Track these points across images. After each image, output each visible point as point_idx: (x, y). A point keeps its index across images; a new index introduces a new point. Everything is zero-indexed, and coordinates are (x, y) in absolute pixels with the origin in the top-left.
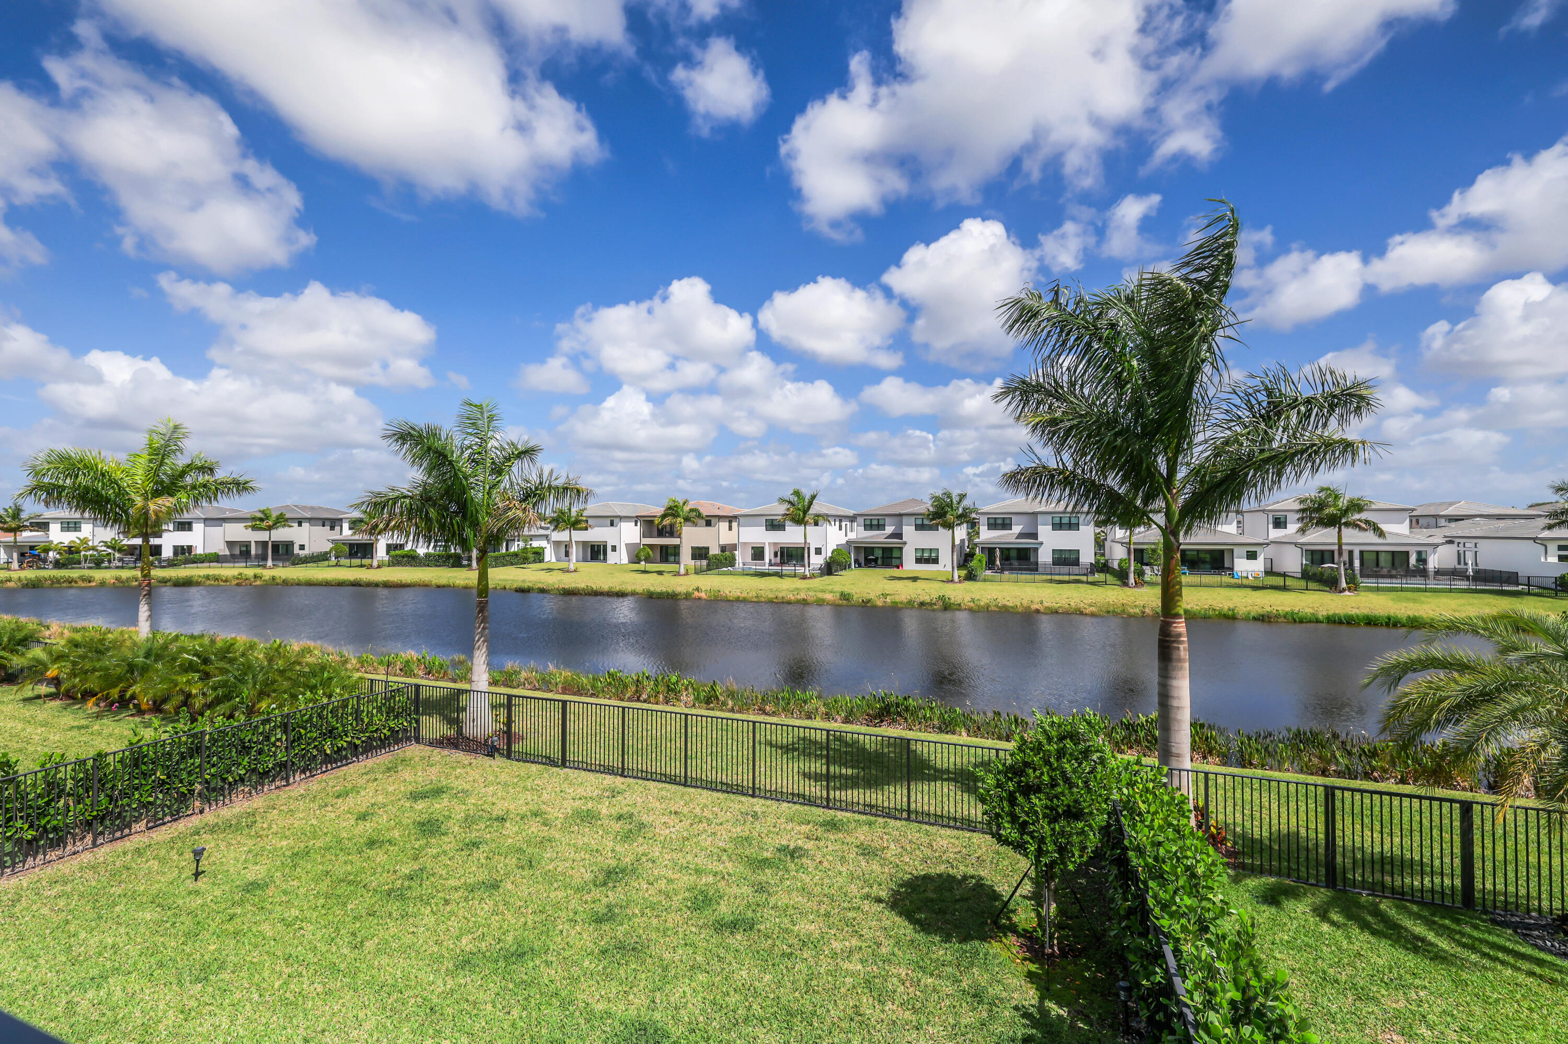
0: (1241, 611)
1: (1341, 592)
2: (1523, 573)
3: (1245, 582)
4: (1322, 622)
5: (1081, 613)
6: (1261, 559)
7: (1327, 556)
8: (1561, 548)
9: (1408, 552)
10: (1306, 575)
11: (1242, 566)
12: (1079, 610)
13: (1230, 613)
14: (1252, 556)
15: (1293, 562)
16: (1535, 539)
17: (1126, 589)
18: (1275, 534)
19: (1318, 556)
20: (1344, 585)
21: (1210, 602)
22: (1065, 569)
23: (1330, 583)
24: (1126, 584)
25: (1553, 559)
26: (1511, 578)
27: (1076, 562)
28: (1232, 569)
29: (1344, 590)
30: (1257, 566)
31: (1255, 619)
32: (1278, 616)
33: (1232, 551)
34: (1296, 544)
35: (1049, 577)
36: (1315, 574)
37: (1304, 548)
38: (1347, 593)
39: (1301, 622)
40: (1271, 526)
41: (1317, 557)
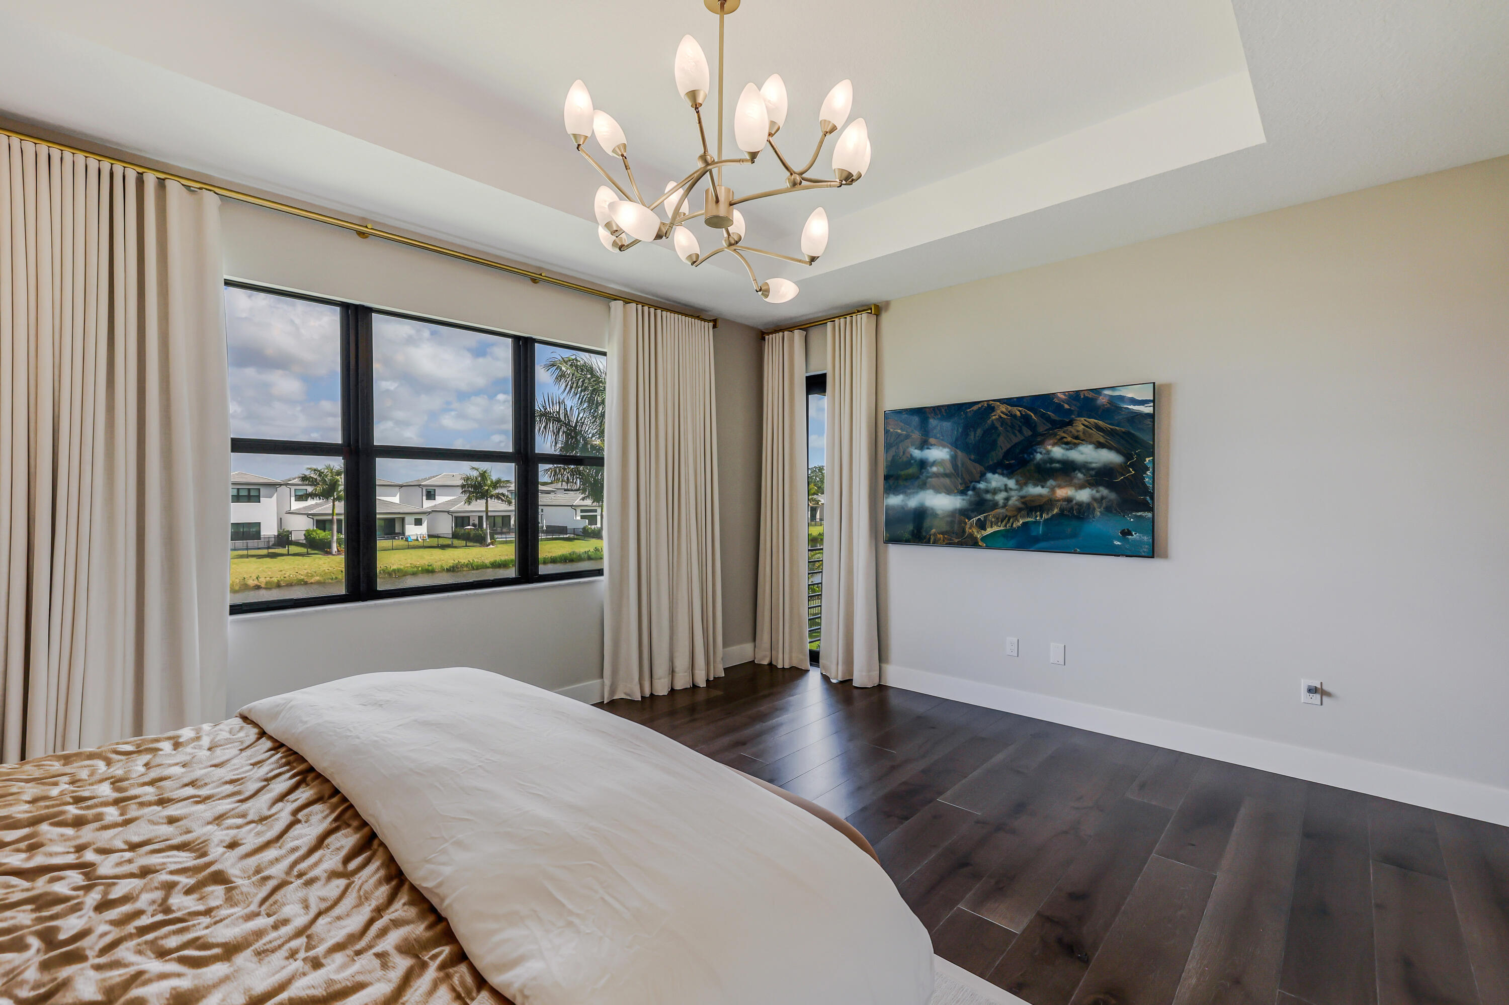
0: (437, 566)
1: (488, 546)
2: (570, 527)
3: (416, 543)
4: (488, 568)
5: (306, 583)
6: (425, 524)
7: (466, 521)
8: (582, 511)
9: (510, 516)
10: (455, 536)
11: (413, 531)
12: (303, 580)
13: (430, 568)
14: (418, 522)
15: (446, 526)
16: (571, 506)
17: (330, 556)
18: (428, 505)
19: (461, 521)
20: (489, 541)
21: (409, 561)
22: (252, 543)
23: (479, 540)
24: (330, 553)
25: (579, 518)
26: (563, 530)
27: (257, 536)
28: (403, 533)
29: (489, 545)
30: (422, 530)
31: (448, 570)
32: (463, 566)
33: (403, 520)
34: (448, 512)
35: (245, 552)
36: (463, 535)
37: (455, 515)
38: (491, 546)
39: (477, 569)
40: (424, 498)
41: (459, 521)
